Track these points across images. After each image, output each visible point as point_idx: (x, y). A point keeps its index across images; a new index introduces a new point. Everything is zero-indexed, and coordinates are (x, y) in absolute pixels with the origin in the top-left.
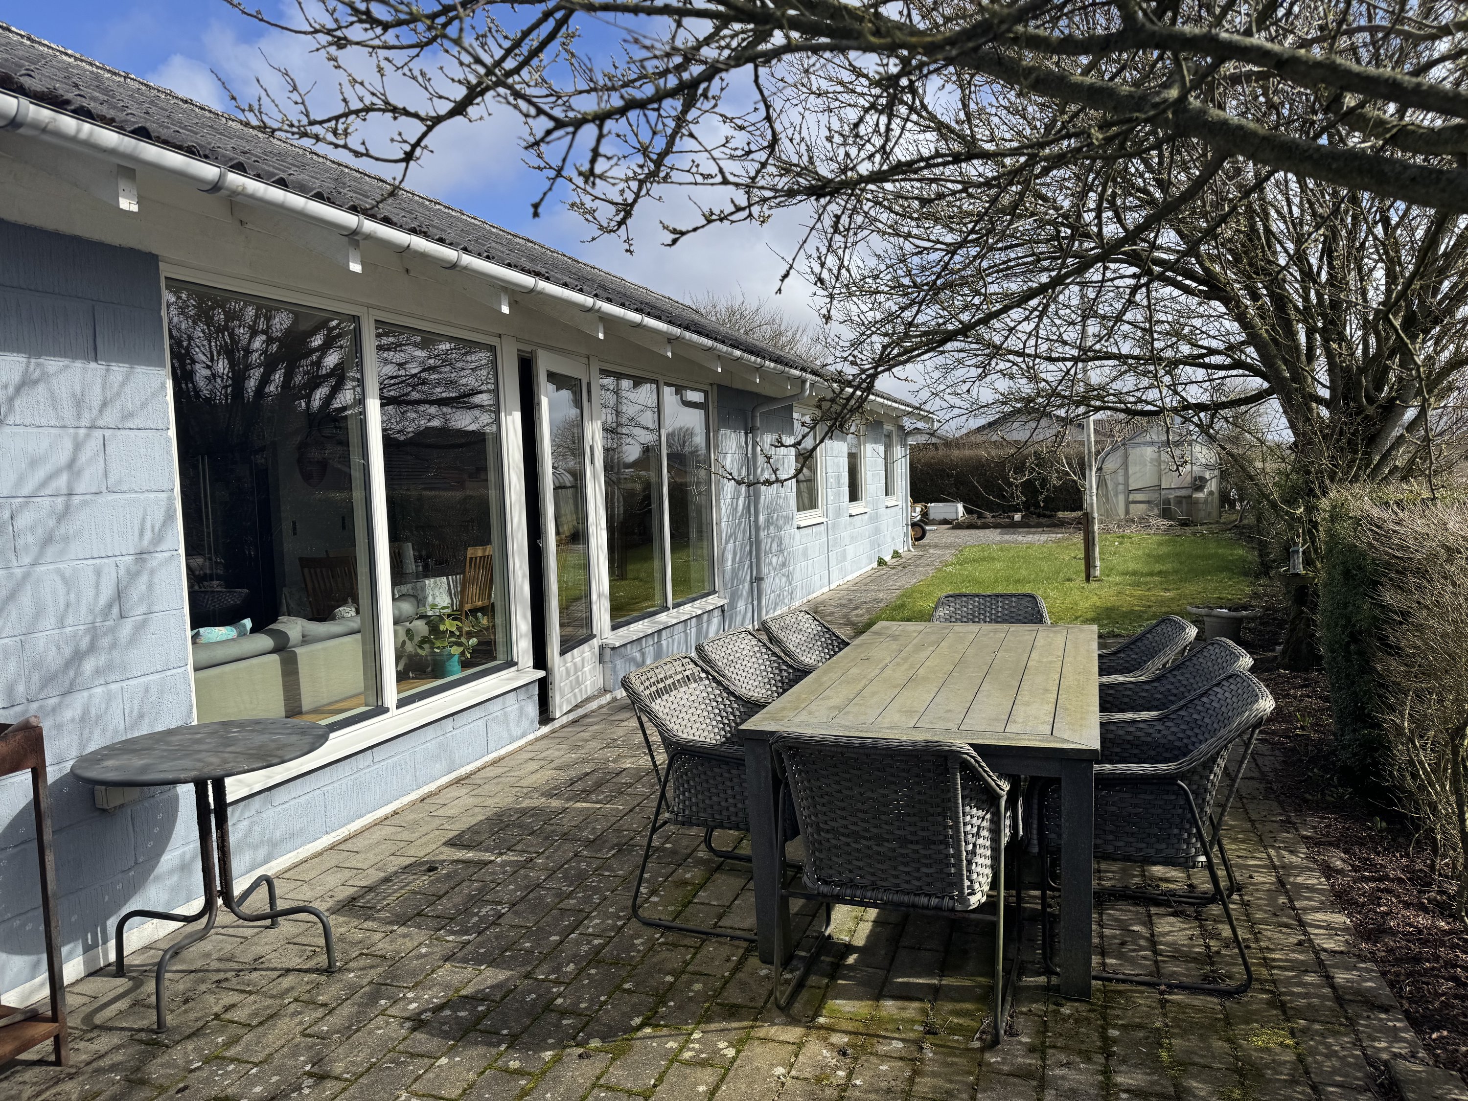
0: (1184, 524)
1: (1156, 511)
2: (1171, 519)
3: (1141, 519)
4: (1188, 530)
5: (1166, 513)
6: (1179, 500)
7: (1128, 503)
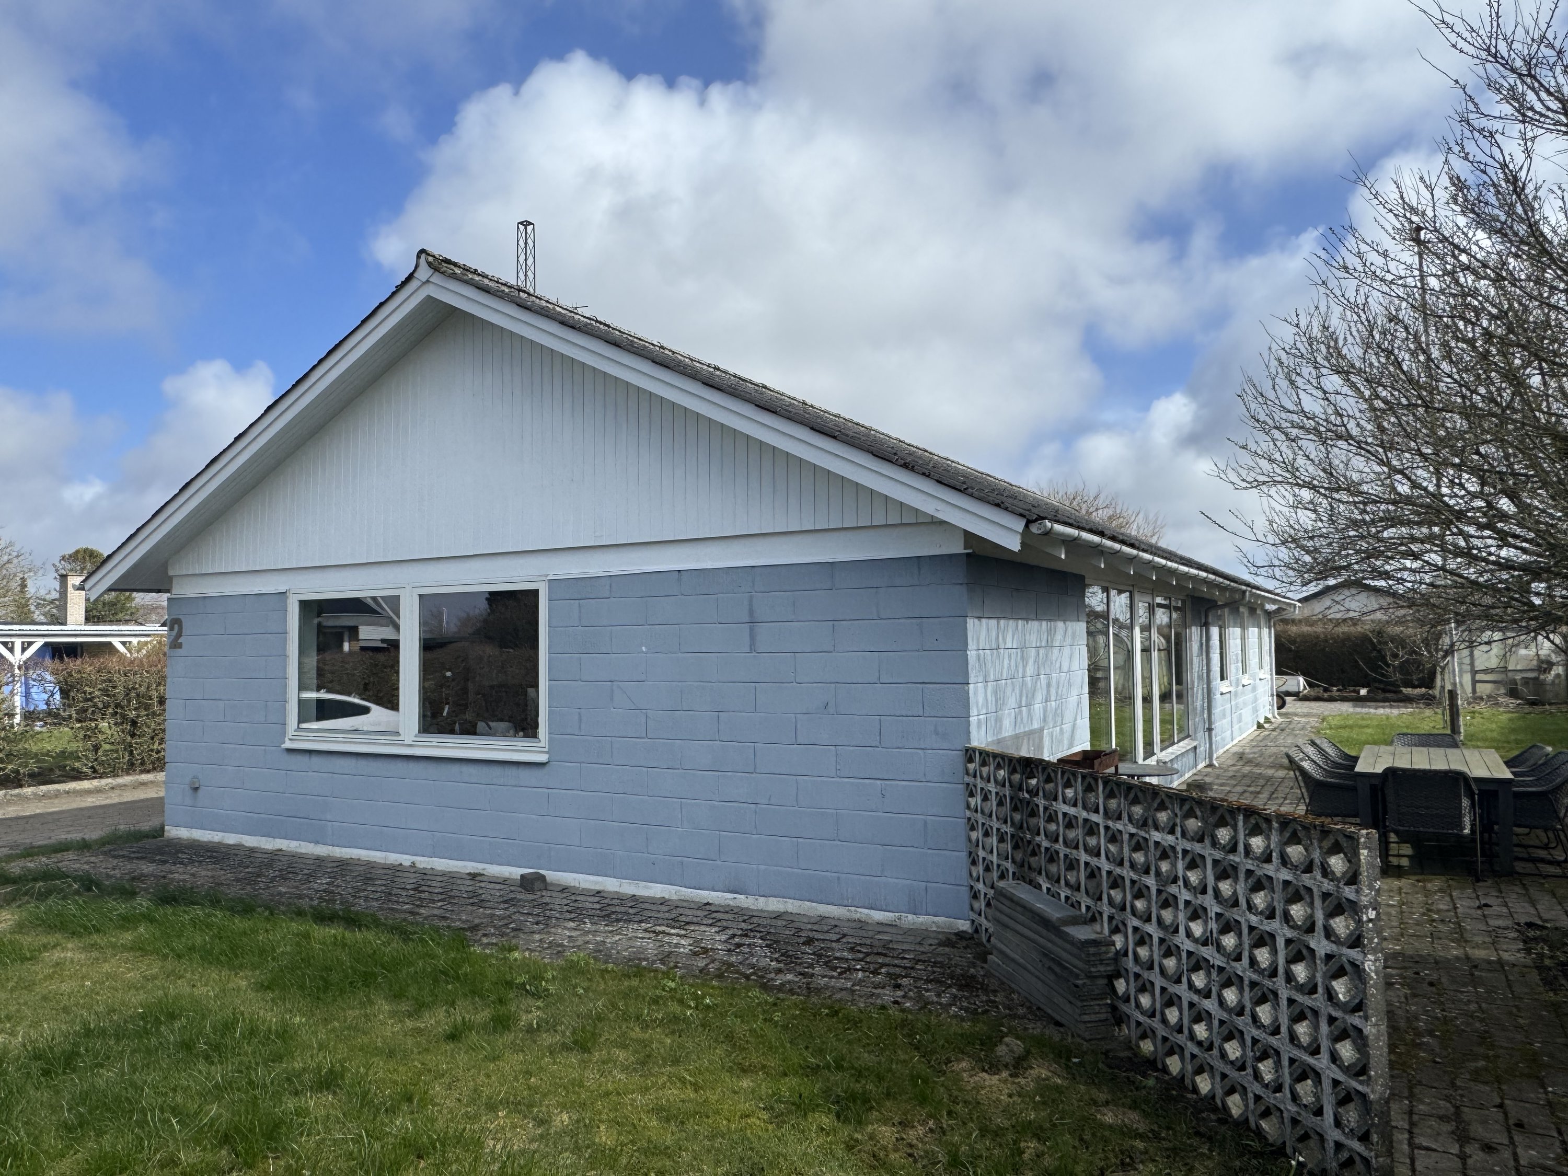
0: (1533, 703)
1: (1502, 691)
2: (1517, 698)
3: (1489, 696)
4: (1538, 709)
5: (1513, 693)
6: (1526, 681)
7: (1474, 682)
